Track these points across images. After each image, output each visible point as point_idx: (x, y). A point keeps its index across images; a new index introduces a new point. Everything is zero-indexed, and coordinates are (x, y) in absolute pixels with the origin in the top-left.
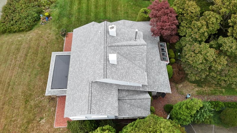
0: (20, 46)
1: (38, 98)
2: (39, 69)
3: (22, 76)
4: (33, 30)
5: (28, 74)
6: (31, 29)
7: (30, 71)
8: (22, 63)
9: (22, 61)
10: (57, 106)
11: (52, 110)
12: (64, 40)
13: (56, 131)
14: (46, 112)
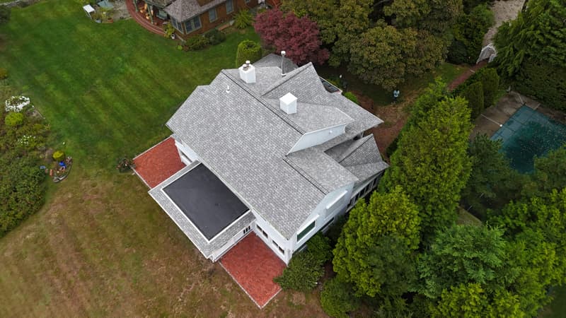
0: (45, 246)
1: (182, 294)
2: (134, 251)
3: (110, 287)
4: (49, 201)
5: (118, 276)
6: (42, 204)
7: (117, 268)
8: (83, 268)
9: (79, 266)
10: (232, 276)
11: (228, 289)
12: (136, 175)
13: (269, 311)
14: (221, 301)
